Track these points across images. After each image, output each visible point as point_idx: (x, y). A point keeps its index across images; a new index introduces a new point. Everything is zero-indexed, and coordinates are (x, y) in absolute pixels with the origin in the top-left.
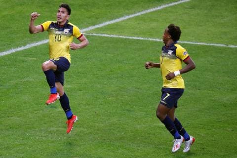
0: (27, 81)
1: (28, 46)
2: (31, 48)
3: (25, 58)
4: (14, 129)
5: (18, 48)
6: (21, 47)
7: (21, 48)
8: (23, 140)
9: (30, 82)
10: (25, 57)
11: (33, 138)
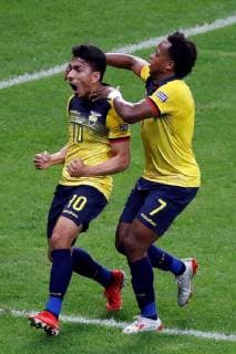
0: (216, 109)
1: (219, 24)
2: (228, 27)
3: (214, 52)
4: (185, 226)
5: (194, 27)
6: (201, 25)
7: (202, 28)
8: (204, 252)
9: (224, 112)
10: (211, 49)
11: (229, 251)
